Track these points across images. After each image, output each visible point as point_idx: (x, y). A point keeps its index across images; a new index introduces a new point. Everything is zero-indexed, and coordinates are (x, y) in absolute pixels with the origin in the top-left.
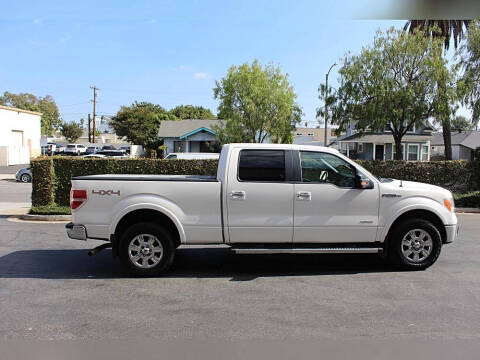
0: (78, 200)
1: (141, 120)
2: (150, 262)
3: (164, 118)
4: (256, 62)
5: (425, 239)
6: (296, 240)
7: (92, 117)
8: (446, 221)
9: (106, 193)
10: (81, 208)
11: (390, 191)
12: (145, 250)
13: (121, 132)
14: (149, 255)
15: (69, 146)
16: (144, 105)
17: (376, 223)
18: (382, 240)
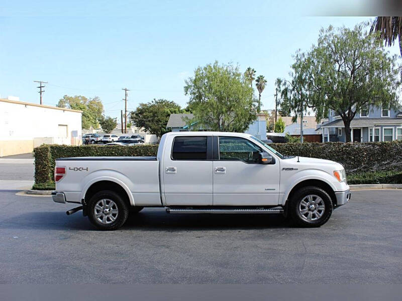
0: (59, 175)
1: (155, 114)
2: (108, 219)
3: (175, 112)
4: (217, 62)
5: (320, 204)
6: (215, 204)
7: (124, 113)
8: (335, 189)
9: (78, 169)
10: (62, 180)
11: (290, 165)
12: (106, 211)
13: (140, 124)
14: (108, 214)
15: (105, 136)
16: (162, 102)
17: (277, 190)
18: (284, 204)
